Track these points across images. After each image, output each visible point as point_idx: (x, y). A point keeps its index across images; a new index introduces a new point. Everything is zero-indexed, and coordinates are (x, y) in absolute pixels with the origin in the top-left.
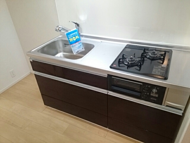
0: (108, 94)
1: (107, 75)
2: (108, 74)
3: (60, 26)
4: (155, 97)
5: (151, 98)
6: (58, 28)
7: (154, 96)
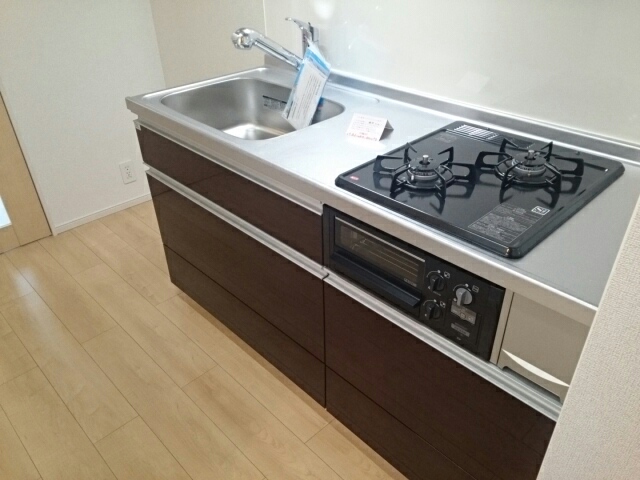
0: (326, 280)
1: (321, 208)
2: (325, 206)
3: (250, 29)
4: (465, 323)
5: (453, 326)
6: (241, 35)
7: (462, 316)
